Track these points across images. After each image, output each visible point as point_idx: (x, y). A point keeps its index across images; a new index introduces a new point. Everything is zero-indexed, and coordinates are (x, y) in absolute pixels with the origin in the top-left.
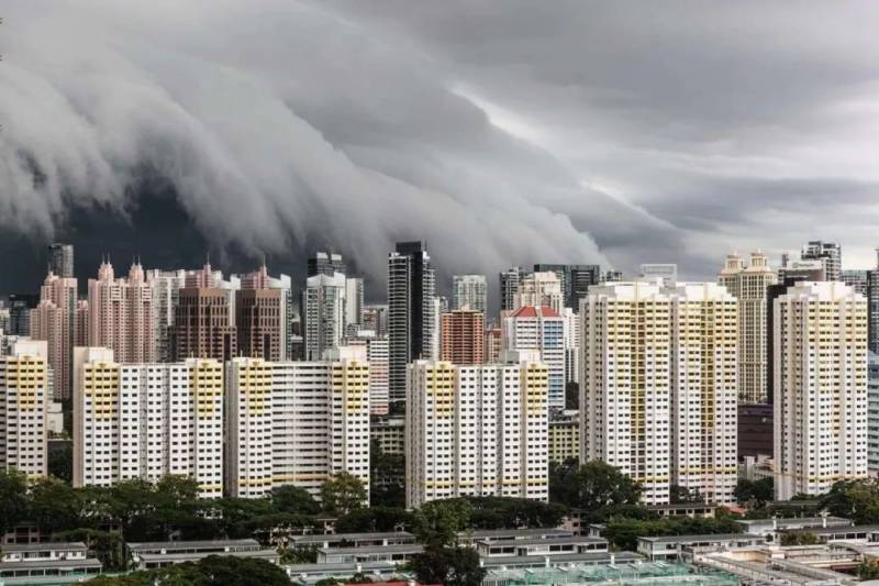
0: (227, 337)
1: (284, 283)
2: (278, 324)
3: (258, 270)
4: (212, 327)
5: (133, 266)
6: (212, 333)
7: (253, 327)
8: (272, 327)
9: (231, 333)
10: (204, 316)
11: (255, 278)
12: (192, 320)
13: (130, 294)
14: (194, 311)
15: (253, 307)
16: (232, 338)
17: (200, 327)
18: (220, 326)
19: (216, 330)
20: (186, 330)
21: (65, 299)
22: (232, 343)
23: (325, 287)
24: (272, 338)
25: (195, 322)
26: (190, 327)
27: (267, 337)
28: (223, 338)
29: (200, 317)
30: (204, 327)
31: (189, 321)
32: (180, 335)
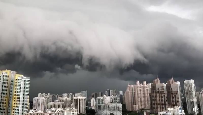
0: (164, 96)
1: (178, 83)
2: (178, 92)
3: (171, 79)
4: (160, 93)
5: (144, 82)
6: (160, 94)
7: (171, 93)
8: (176, 93)
9: (165, 94)
10: (158, 91)
11: (170, 81)
12: (155, 91)
13: (144, 88)
14: (155, 89)
15: (170, 88)
16: (166, 96)
17: (157, 93)
18: (162, 93)
19: (161, 94)
20: (154, 94)
21: (131, 89)
22: (166, 97)
23: (189, 83)
24: (176, 96)
25: (155, 92)
26: (154, 93)
27: (175, 95)
28: (163, 96)
29: (157, 91)
30: (158, 93)
31: (154, 92)
32: (152, 95)
